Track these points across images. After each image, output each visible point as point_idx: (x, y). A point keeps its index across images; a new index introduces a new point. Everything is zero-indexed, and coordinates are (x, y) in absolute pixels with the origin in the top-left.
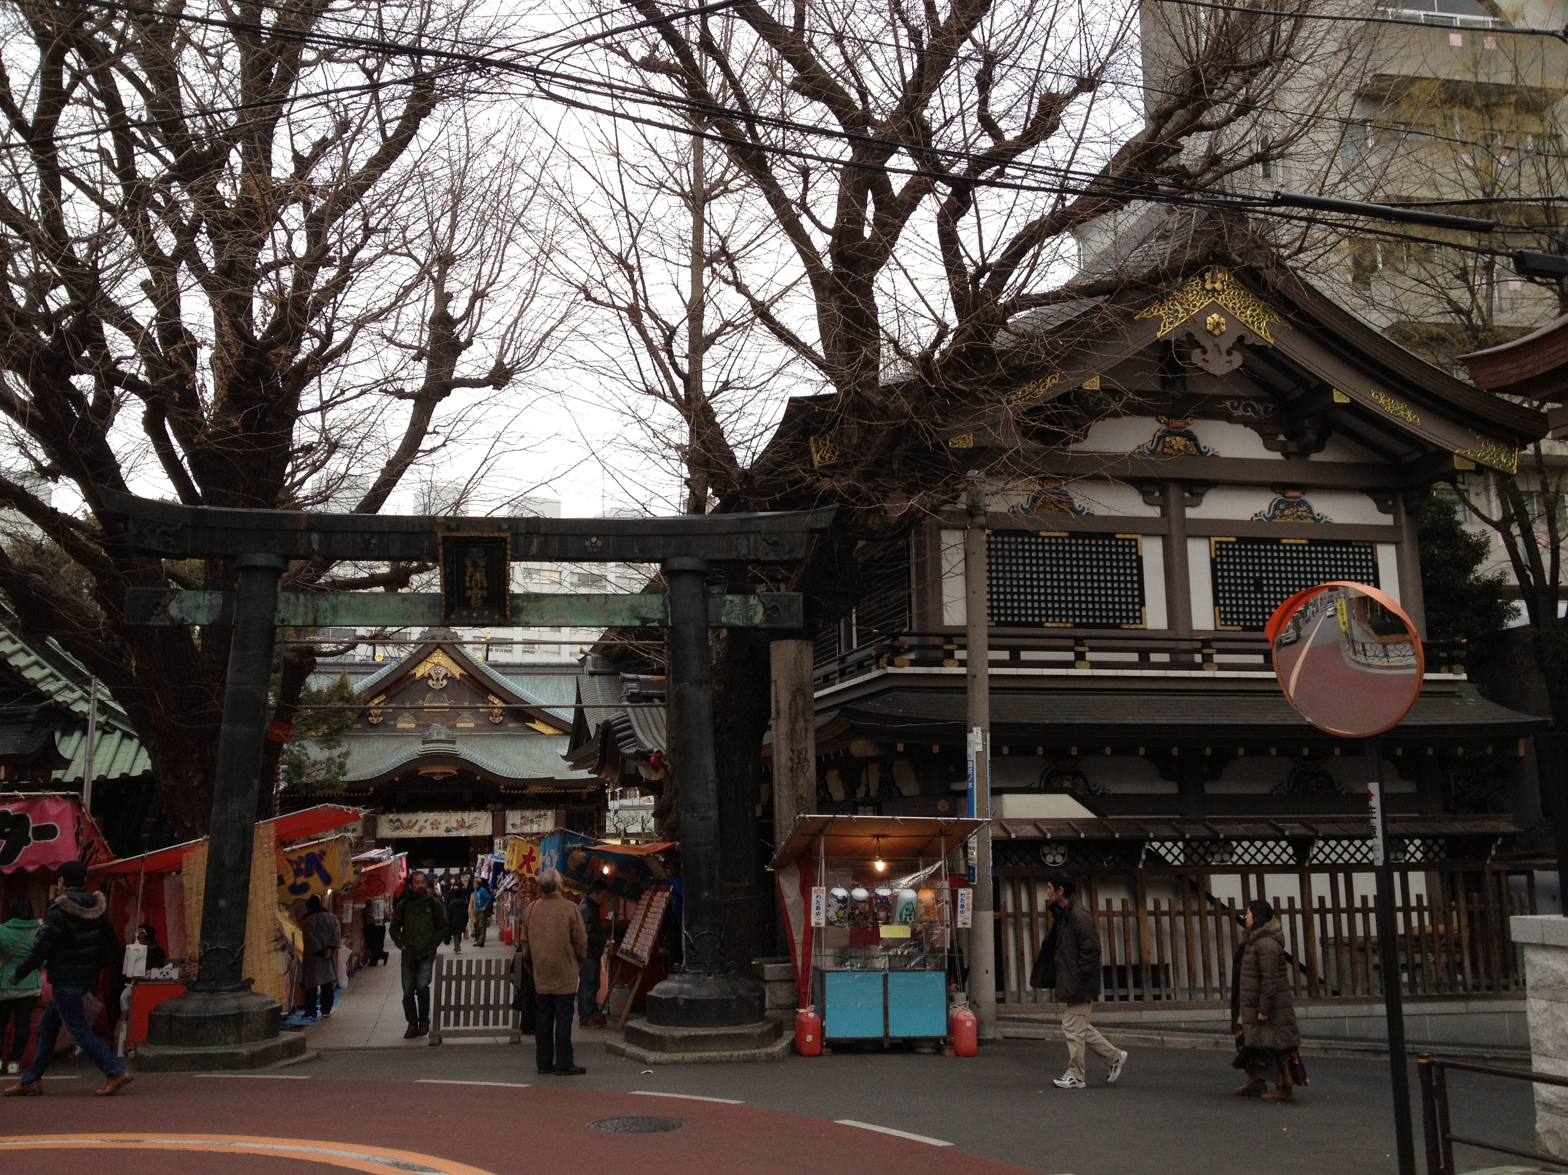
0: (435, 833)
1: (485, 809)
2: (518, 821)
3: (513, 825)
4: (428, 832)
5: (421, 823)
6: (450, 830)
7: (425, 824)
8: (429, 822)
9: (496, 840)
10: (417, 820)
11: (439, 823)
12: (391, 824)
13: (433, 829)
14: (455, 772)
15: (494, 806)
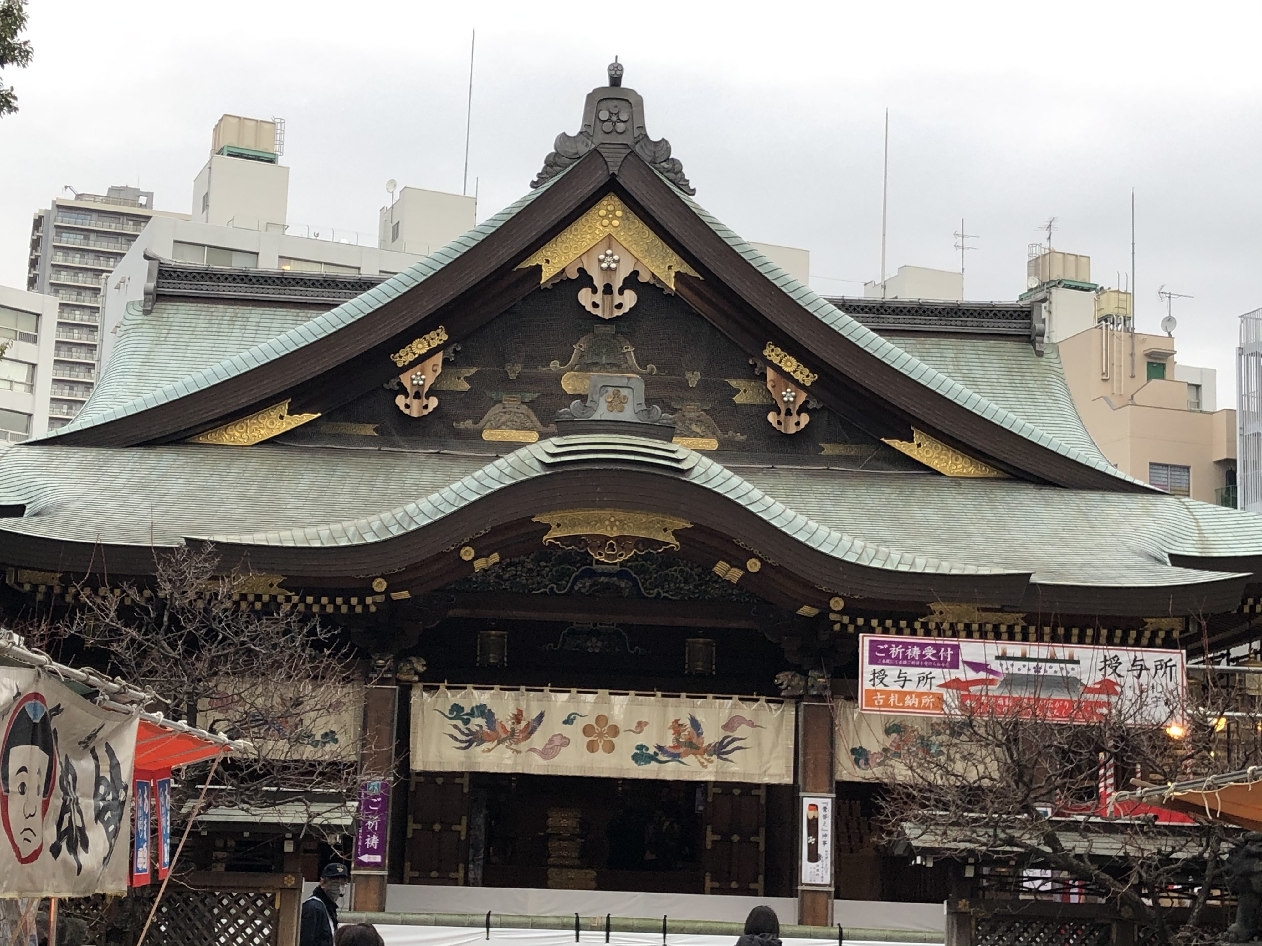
0: (602, 766)
1: (774, 696)
2: (873, 742)
3: (858, 753)
4: (576, 761)
5: (553, 726)
6: (653, 758)
7: (567, 731)
8: (580, 723)
9: (807, 802)
10: (541, 715)
11: (615, 731)
12: (459, 723)
13: (592, 747)
14: (672, 539)
15: (798, 680)
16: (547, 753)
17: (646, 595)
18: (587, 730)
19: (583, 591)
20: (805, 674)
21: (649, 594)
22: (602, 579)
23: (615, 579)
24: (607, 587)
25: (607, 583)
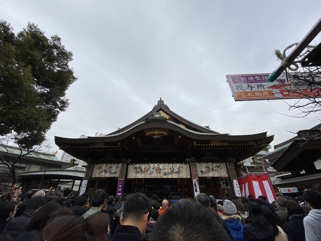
0: (159, 176)
1: (186, 163)
2: (204, 169)
3: (202, 172)
4: (155, 175)
5: (151, 169)
6: (167, 174)
7: (153, 170)
8: (155, 169)
9: (194, 181)
10: (149, 168)
11: (160, 170)
12: (136, 170)
13: (157, 173)
14: (166, 133)
15: (189, 159)
16: (150, 174)
17: (165, 148)
18: (156, 170)
19: (155, 147)
20: (190, 158)
25: (159, 146)
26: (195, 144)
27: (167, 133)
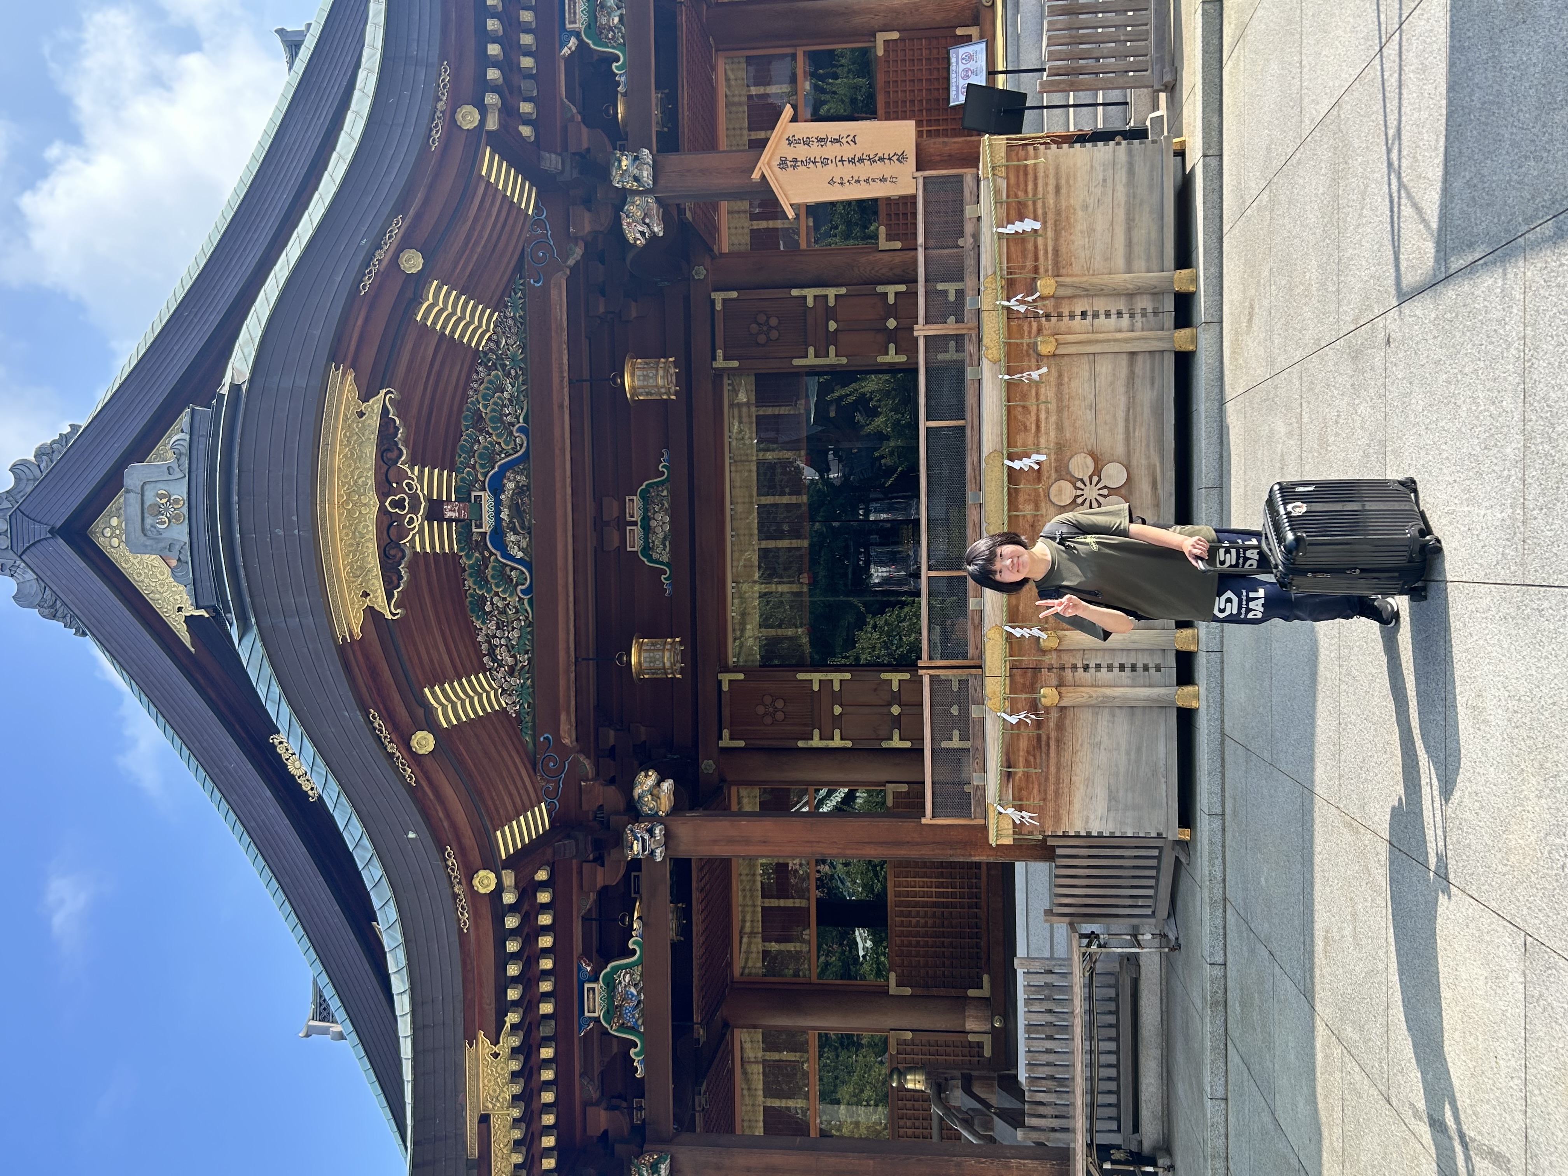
14: (376, 404)
15: (635, 208)
17: (523, 450)
19: (524, 544)
20: (624, 195)
21: (521, 445)
22: (504, 516)
23: (503, 497)
24: (516, 510)
25: (510, 508)
26: (483, 121)
27: (365, 397)
